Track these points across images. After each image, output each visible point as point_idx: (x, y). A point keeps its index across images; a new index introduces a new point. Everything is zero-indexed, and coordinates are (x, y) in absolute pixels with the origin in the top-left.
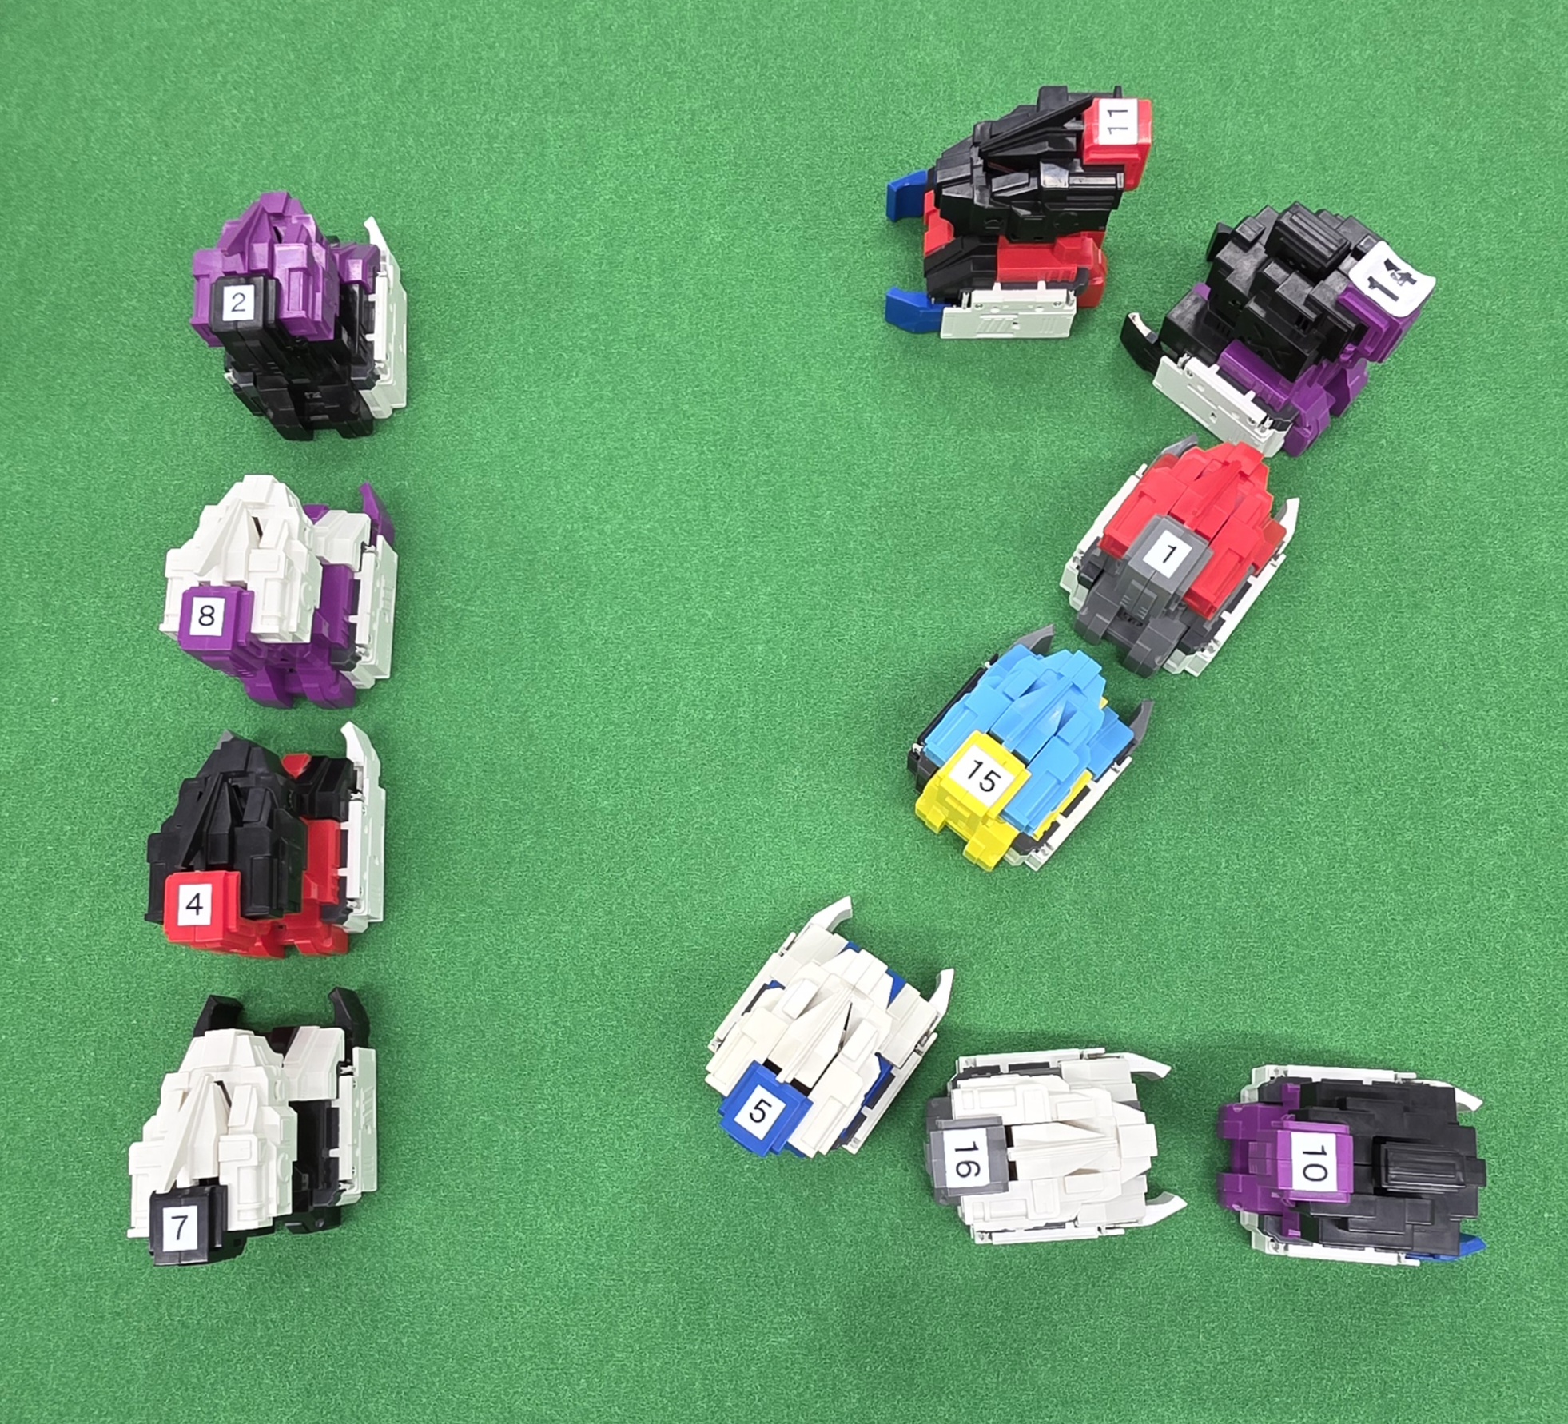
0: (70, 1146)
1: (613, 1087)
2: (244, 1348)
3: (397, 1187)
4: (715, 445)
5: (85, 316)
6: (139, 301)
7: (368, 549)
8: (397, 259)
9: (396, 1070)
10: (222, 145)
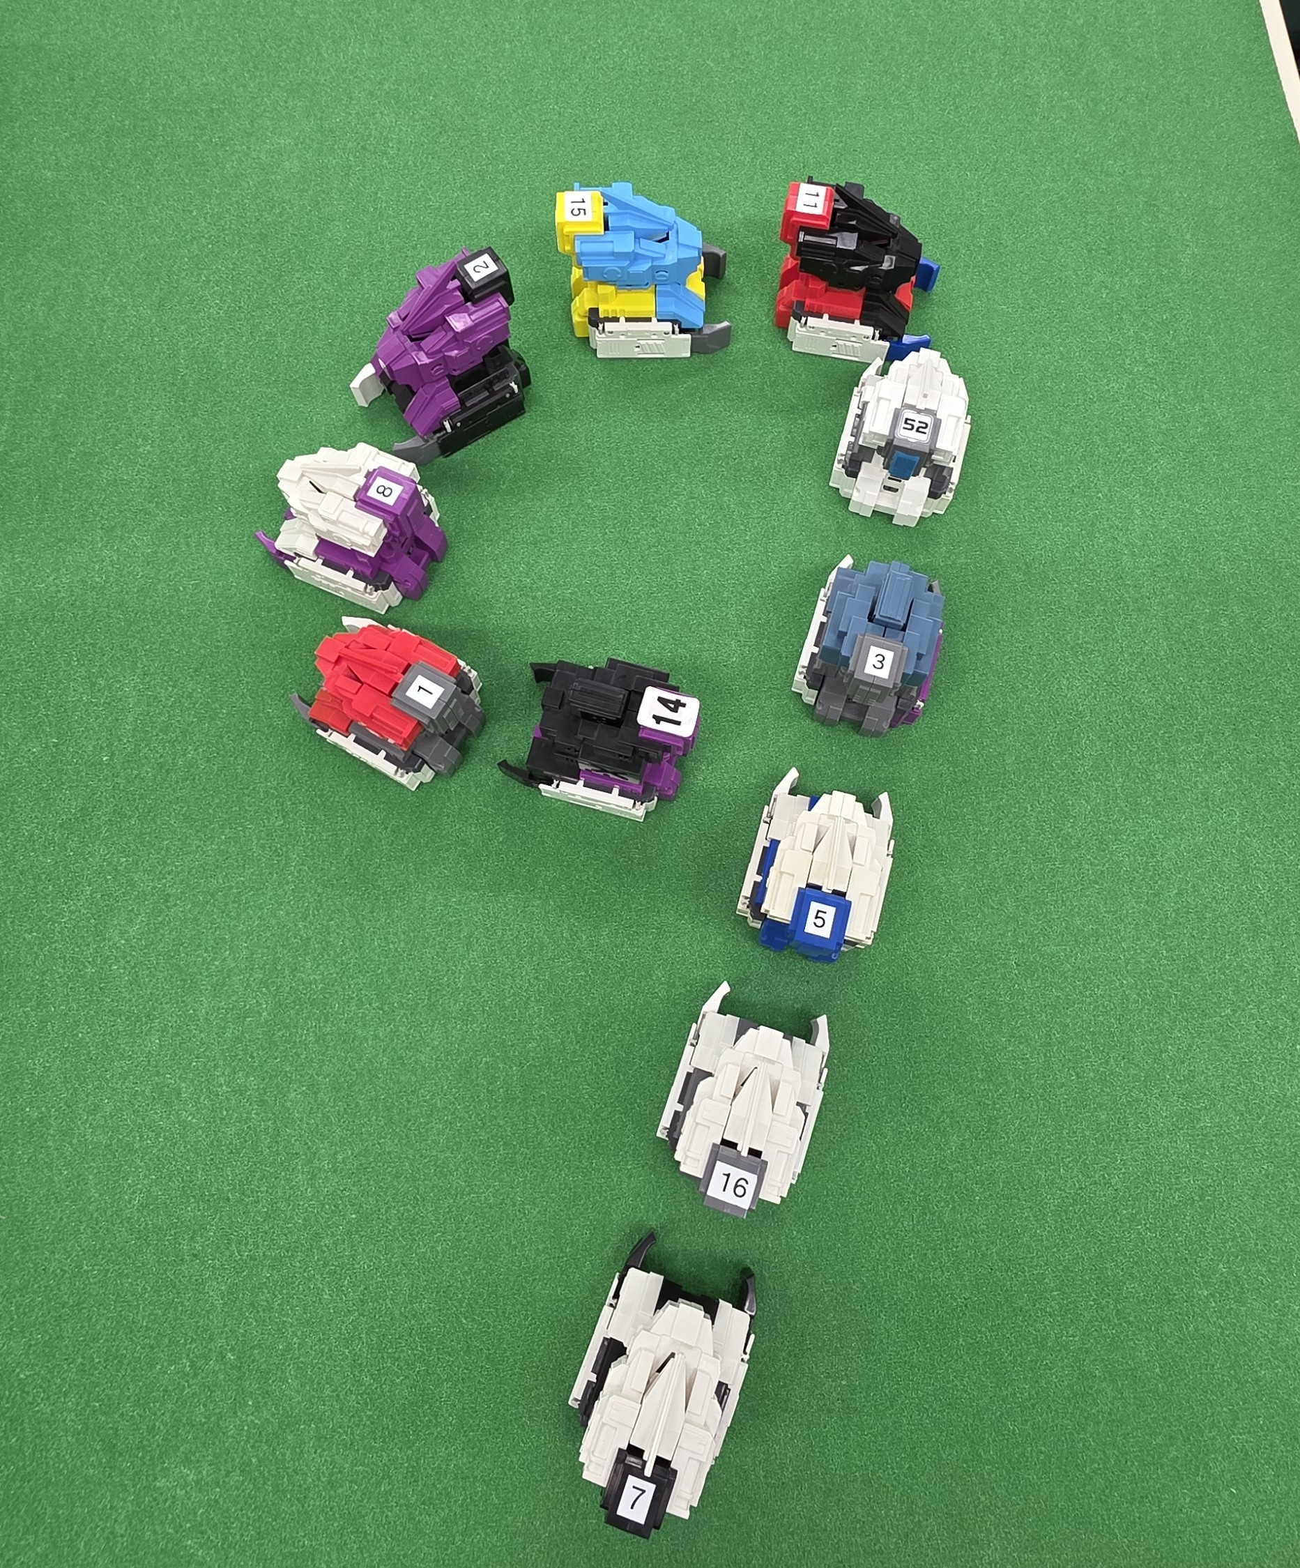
2: (305, 1271)
4: (614, 528)
5: (109, 460)
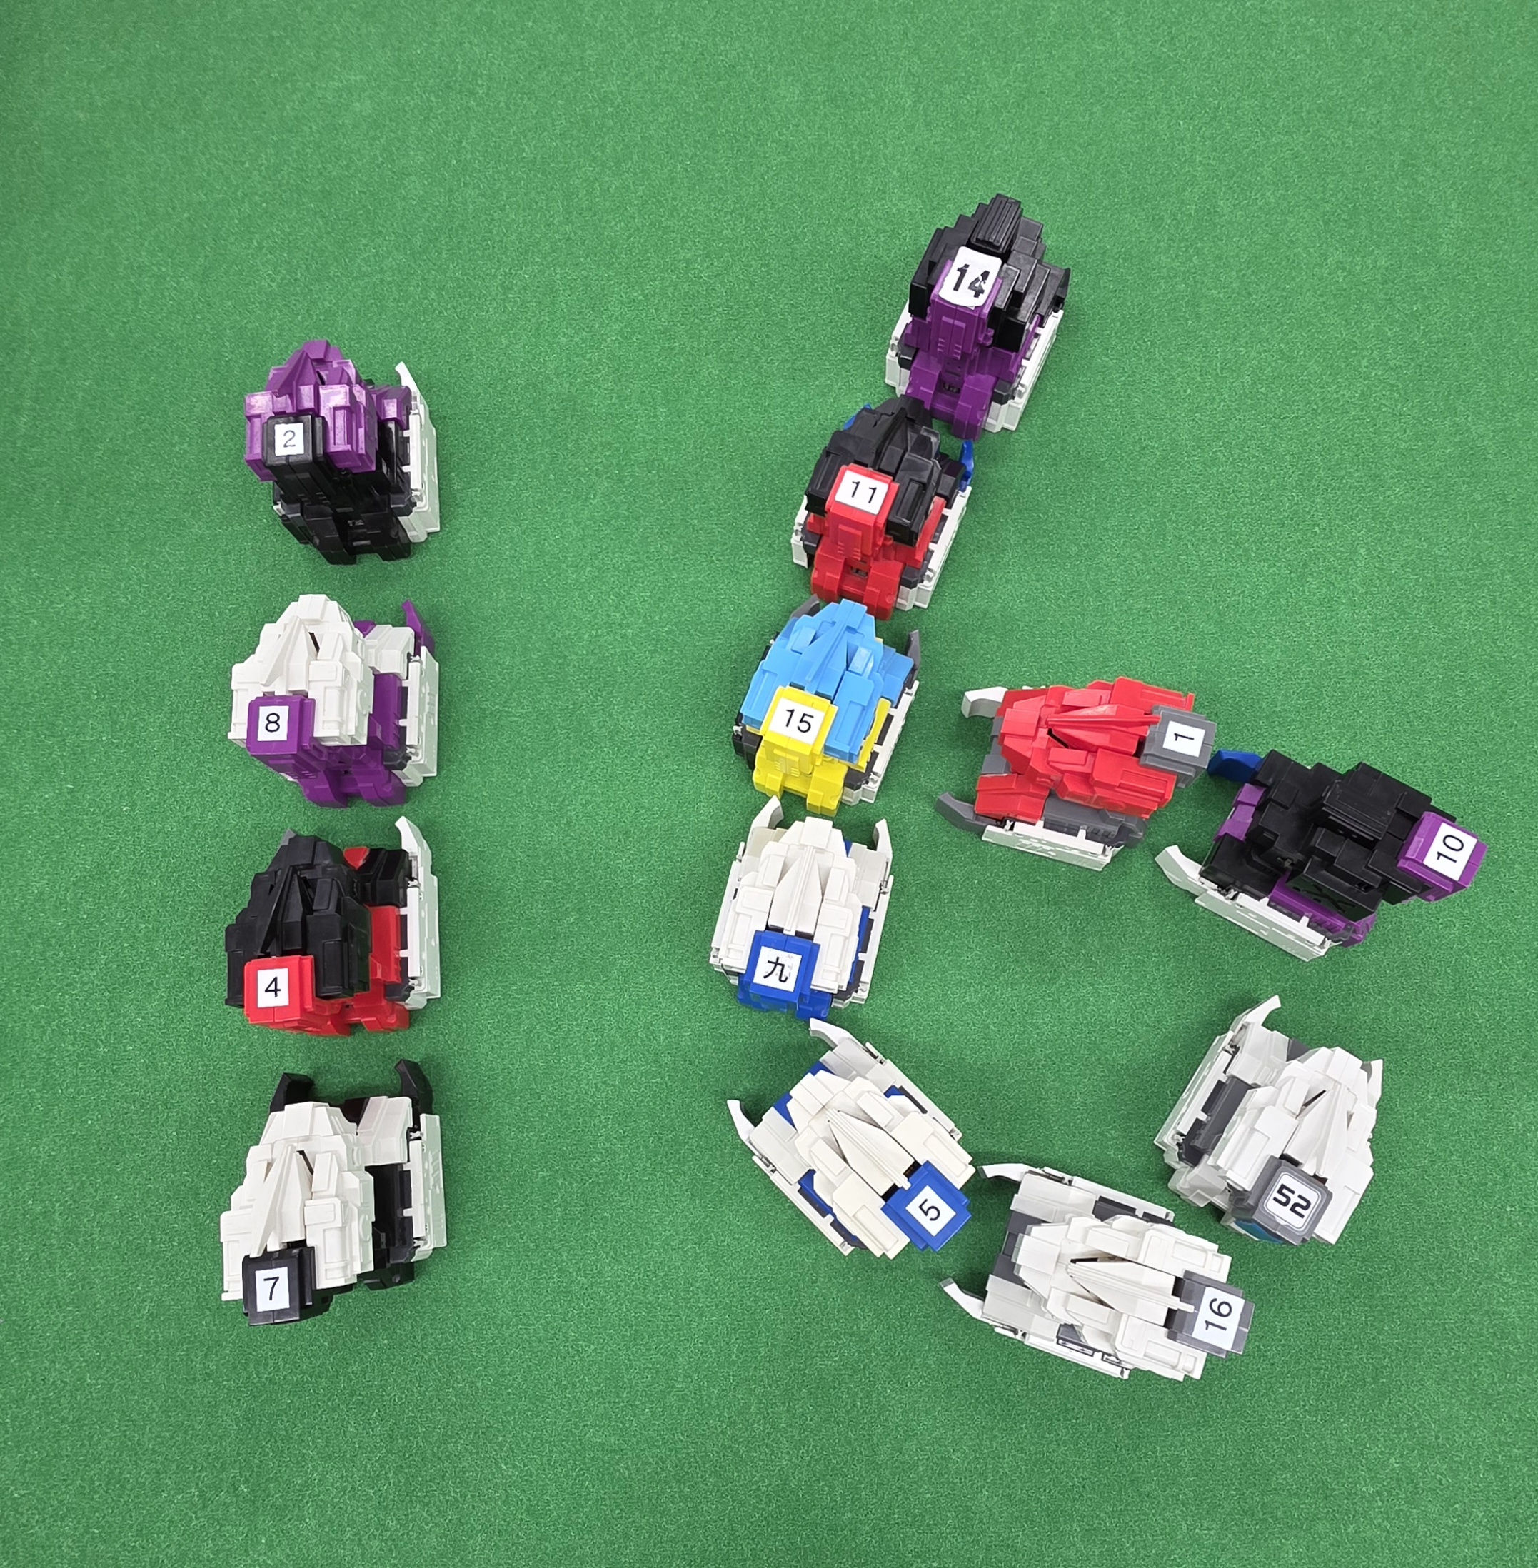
0: (156, 1220)
1: (660, 1138)
2: (329, 1400)
3: (466, 1241)
4: (722, 555)
5: (141, 460)
6: (190, 445)
7: (413, 659)
8: (425, 399)
9: (459, 1133)
10: (260, 303)
